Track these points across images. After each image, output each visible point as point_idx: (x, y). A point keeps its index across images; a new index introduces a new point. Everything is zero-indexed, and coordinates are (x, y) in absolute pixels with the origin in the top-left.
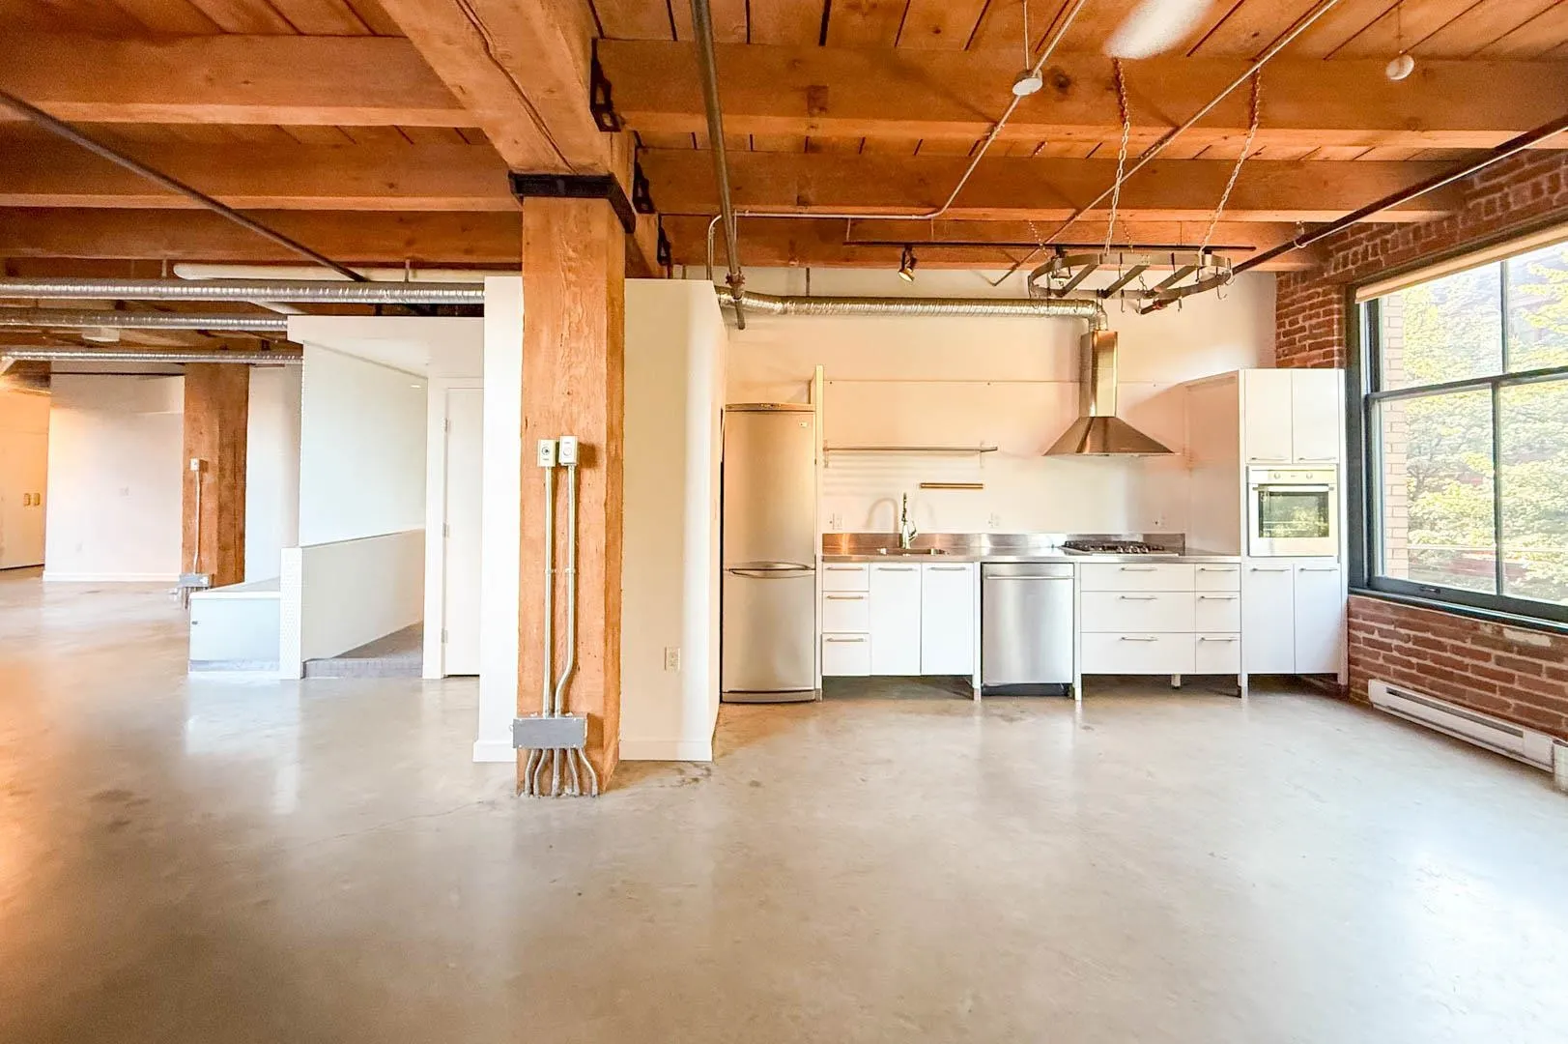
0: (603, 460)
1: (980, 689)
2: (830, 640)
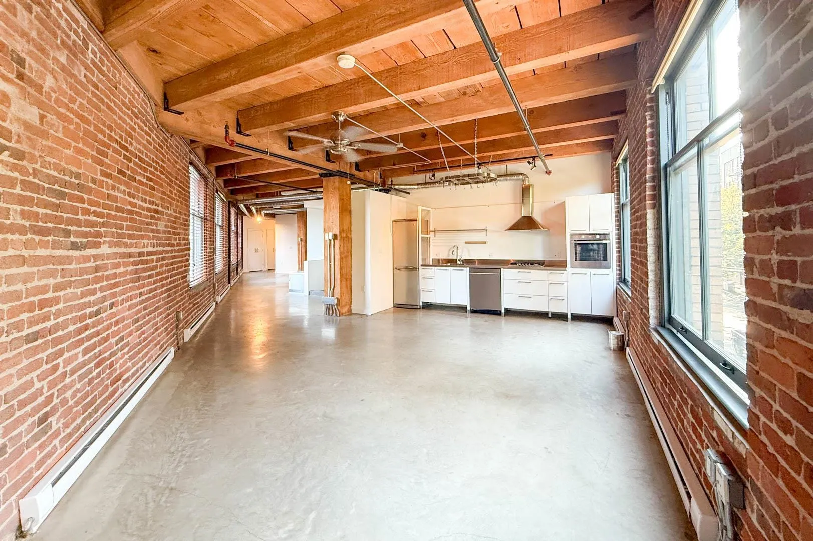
0: (339, 238)
1: (469, 310)
2: (423, 291)
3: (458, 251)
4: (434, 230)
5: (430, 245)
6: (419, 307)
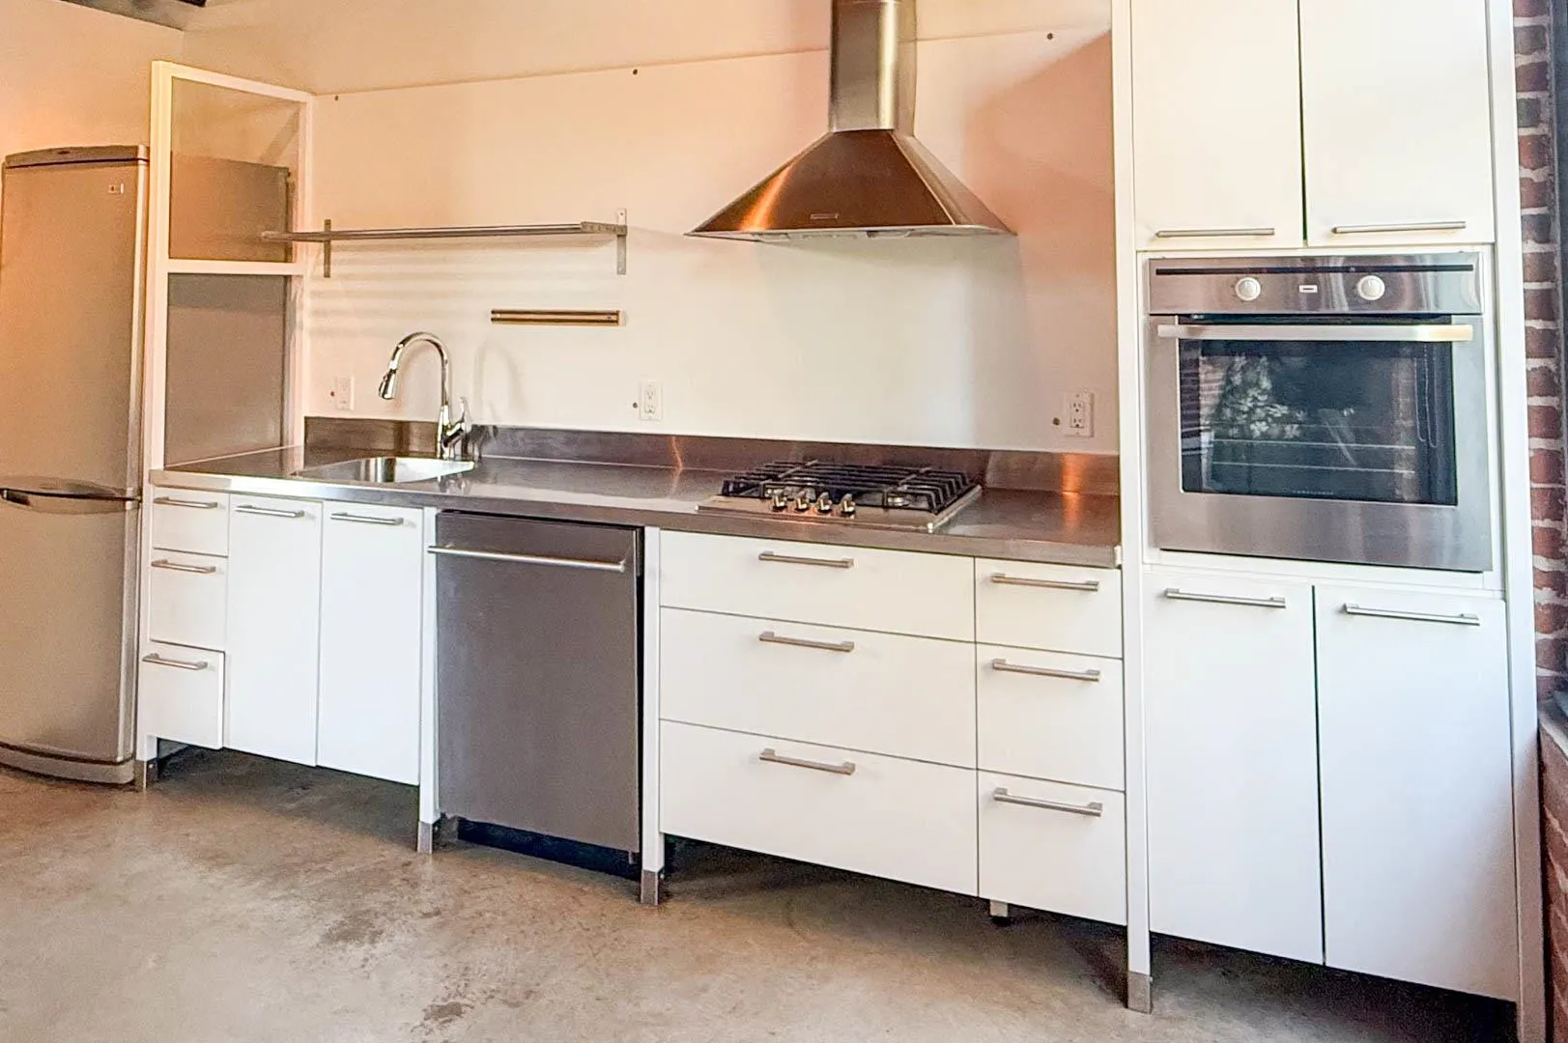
1: (434, 825)
2: (154, 658)
3: (447, 367)
4: (321, 229)
5: (297, 333)
6: (126, 774)
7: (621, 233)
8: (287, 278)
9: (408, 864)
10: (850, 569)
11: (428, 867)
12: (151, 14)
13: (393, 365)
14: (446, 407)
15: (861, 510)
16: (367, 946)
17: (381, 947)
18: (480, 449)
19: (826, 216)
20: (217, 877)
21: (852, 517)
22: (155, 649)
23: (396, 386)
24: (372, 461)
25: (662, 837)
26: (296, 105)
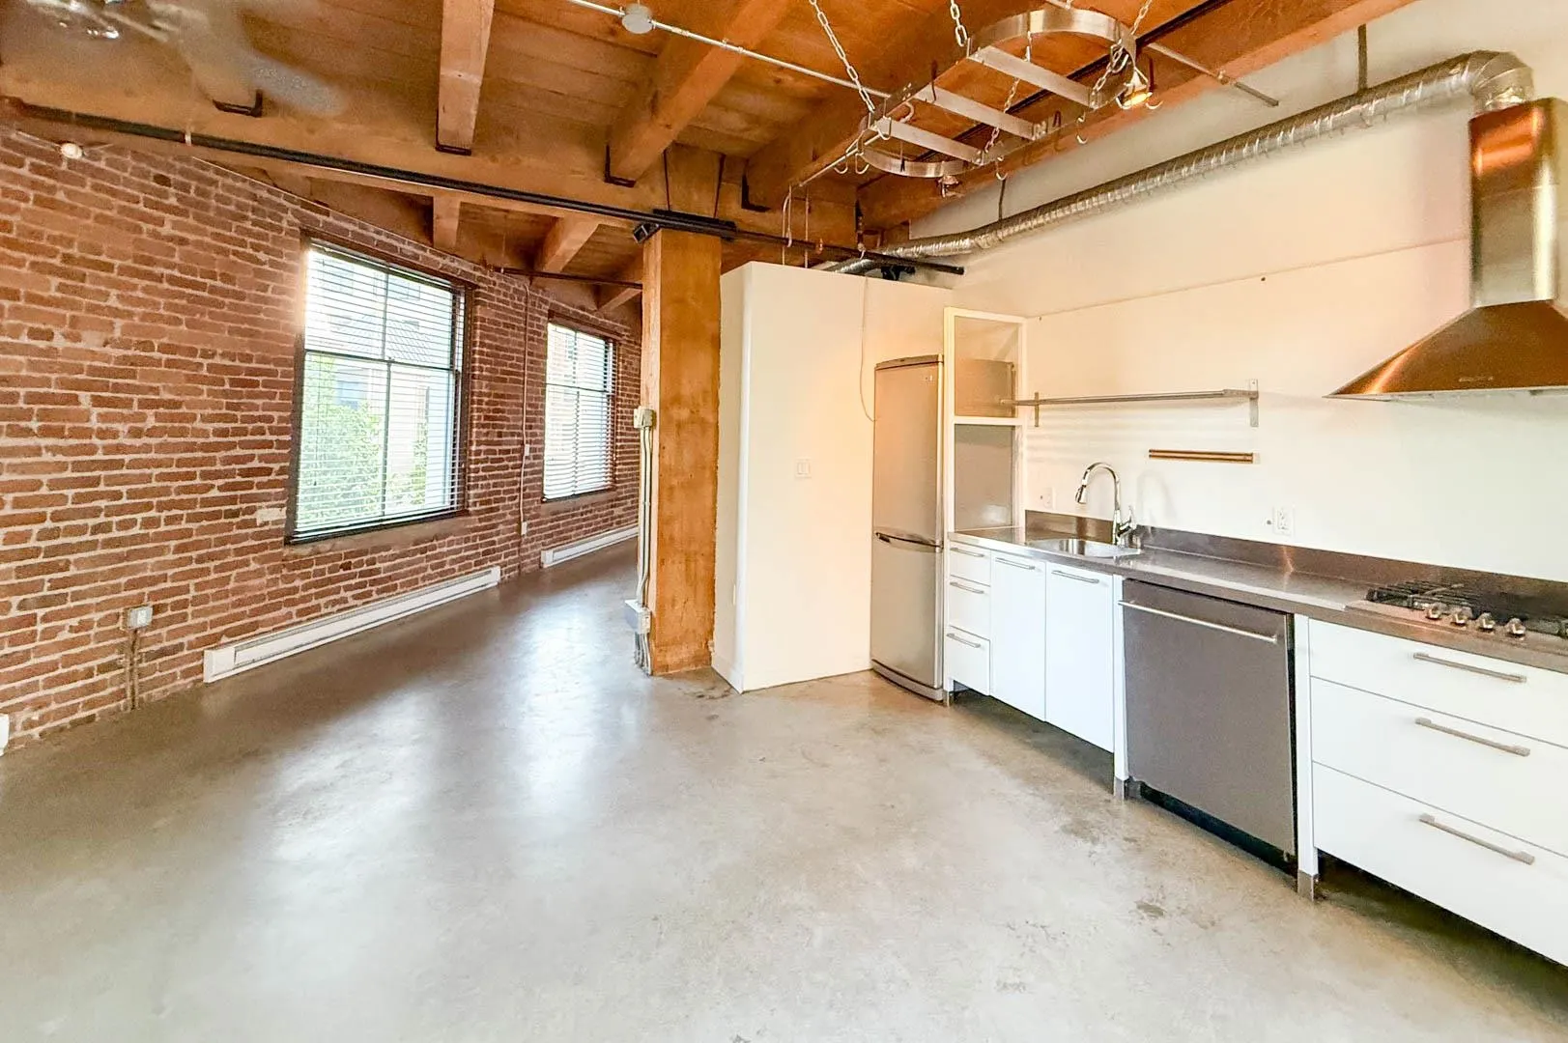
0: (657, 422)
1: (1125, 781)
2: (951, 636)
3: (1118, 486)
4: (1033, 398)
5: (1019, 458)
6: (939, 696)
7: (1253, 397)
8: (1013, 427)
9: (1109, 801)
10: (1523, 685)
11: (1123, 807)
12: (935, 283)
13: (1085, 482)
14: (1118, 512)
15: (1531, 635)
16: (1089, 844)
17: (1098, 848)
18: (1141, 541)
19: (1470, 380)
20: (994, 769)
21: (1522, 639)
22: (953, 631)
23: (1086, 496)
24: (1070, 540)
25: (1316, 852)
26: (1017, 325)
